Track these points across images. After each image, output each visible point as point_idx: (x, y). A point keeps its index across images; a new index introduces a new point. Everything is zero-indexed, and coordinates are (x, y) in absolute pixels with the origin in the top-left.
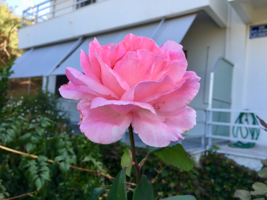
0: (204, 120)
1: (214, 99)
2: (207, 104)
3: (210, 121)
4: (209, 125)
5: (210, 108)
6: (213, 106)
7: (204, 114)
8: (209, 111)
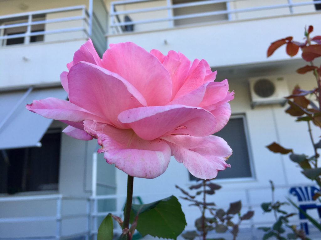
0: (87, 211)
1: (98, 185)
2: (91, 192)
3: (95, 213)
4: (94, 217)
5: (94, 196)
6: (98, 193)
7: (87, 204)
8: (93, 200)
